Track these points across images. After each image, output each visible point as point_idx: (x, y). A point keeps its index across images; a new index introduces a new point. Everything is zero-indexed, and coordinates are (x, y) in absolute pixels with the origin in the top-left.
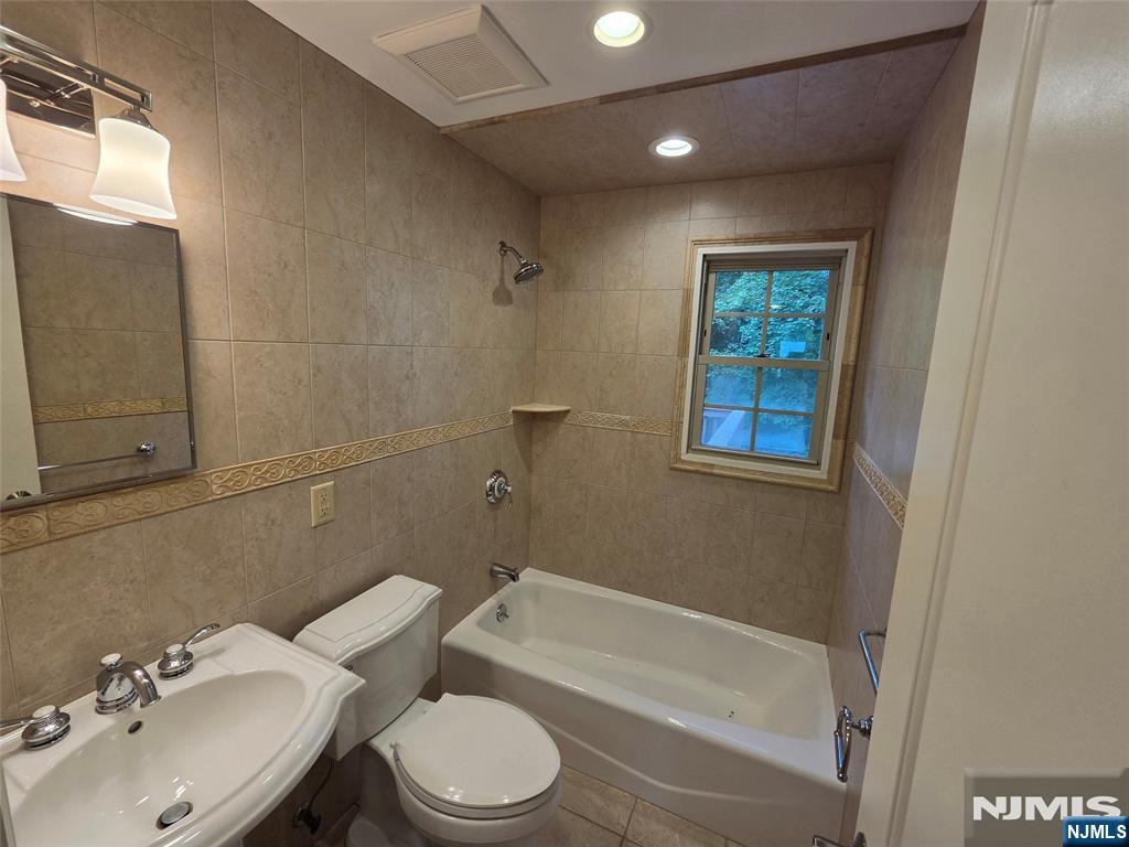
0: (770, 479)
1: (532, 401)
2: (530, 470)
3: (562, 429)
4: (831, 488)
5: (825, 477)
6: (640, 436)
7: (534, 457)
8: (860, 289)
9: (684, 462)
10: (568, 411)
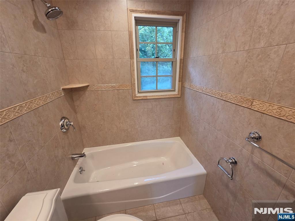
0: (164, 97)
1: (69, 83)
2: (76, 112)
3: (87, 93)
4: (179, 96)
5: (177, 93)
6: (120, 91)
7: (76, 107)
8: (184, 33)
9: (137, 97)
10: (88, 86)
